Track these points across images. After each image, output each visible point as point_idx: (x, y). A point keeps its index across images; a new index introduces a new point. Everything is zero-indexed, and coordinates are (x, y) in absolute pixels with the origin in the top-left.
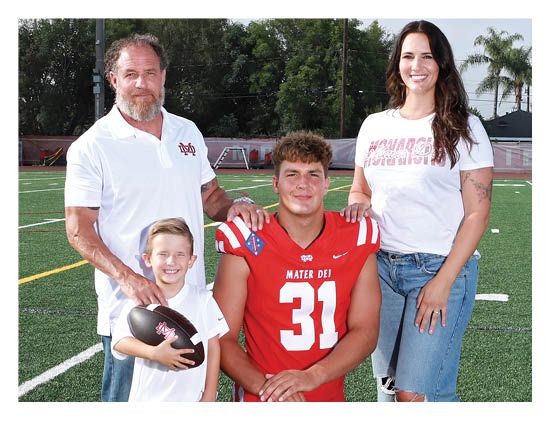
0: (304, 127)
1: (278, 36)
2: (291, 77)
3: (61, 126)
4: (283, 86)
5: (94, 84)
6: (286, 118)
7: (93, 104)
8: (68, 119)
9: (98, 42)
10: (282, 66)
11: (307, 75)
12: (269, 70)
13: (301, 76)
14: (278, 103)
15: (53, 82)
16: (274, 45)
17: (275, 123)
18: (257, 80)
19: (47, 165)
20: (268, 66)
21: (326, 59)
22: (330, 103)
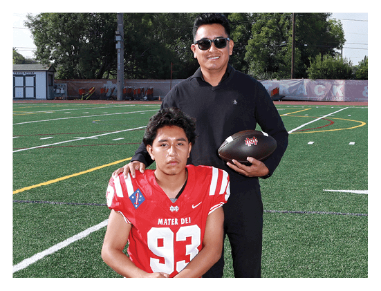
0: (265, 71)
2: (255, 35)
3: (94, 72)
4: (250, 41)
5: (117, 42)
6: (252, 65)
7: (116, 56)
8: (98, 67)
10: (249, 27)
11: (267, 33)
12: (239, 31)
13: (263, 34)
14: (246, 54)
15: (88, 41)
17: (244, 69)
19: (84, 99)
20: (239, 27)
21: (281, 22)
22: (284, 53)
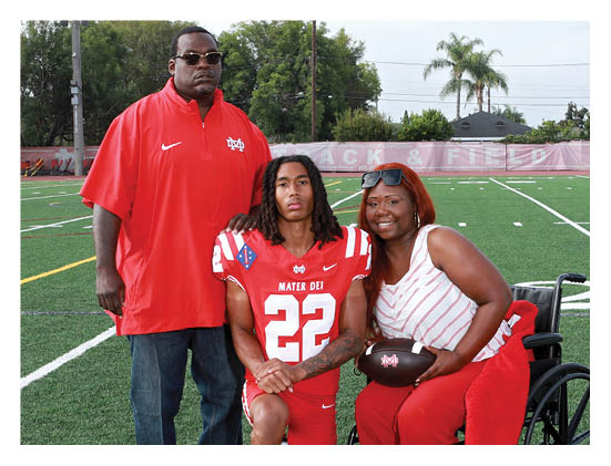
1: (249, 45)
2: (262, 84)
3: (41, 137)
4: (255, 93)
5: (72, 96)
7: (72, 115)
8: (47, 130)
9: (74, 55)
10: (254, 74)
11: (278, 82)
12: (241, 78)
13: (272, 83)
14: (251, 110)
15: (32, 95)
16: (245, 53)
18: (230, 88)
19: (29, 175)
20: (240, 74)
21: (296, 66)
22: (301, 108)
